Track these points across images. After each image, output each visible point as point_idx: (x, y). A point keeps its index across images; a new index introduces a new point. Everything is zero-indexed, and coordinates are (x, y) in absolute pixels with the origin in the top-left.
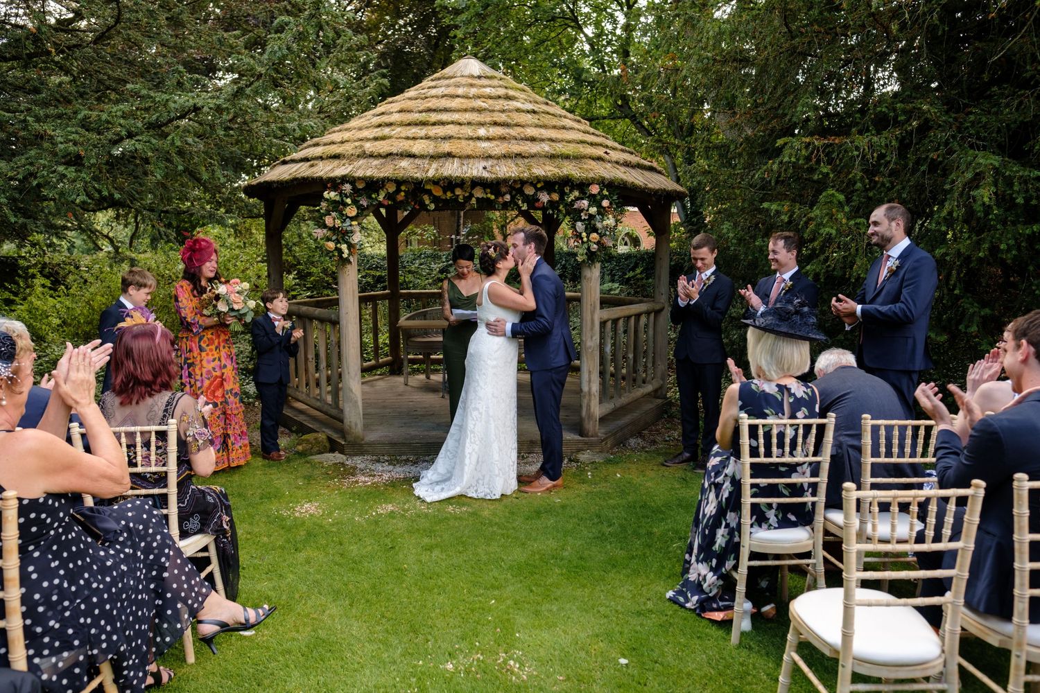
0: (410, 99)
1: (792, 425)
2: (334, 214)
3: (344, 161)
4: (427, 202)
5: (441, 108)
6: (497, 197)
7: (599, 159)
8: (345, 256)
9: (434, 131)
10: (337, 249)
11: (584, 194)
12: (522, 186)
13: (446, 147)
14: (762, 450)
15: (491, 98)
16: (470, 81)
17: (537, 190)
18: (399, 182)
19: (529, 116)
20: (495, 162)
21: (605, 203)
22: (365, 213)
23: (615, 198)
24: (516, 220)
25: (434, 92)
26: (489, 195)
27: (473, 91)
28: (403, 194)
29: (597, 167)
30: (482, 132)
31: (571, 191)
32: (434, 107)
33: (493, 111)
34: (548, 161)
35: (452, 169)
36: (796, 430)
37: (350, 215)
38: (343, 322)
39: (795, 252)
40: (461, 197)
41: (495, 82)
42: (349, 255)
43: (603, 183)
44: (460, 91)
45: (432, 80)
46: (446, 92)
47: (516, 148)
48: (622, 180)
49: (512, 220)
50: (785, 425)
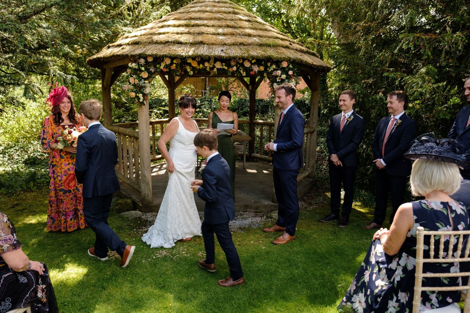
0: (180, 13)
1: (455, 235)
2: (134, 76)
3: (141, 46)
4: (189, 70)
5: (197, 17)
6: (229, 68)
7: (287, 47)
8: (141, 100)
9: (193, 30)
10: (136, 96)
11: (279, 67)
12: (243, 62)
13: (200, 38)
14: (432, 253)
15: (225, 13)
16: (214, 4)
17: (252, 64)
18: (173, 58)
19: (247, 23)
20: (228, 47)
21: (291, 73)
22: (153, 76)
23: (296, 69)
24: (233, 83)
25: (193, 9)
26: (224, 67)
27: (216, 9)
28: (174, 65)
29: (286, 52)
30: (220, 31)
31: (271, 65)
32: (193, 17)
33: (226, 20)
34: (258, 48)
35: (203, 51)
36: (458, 239)
37: (144, 77)
38: (141, 138)
39: (403, 103)
40: (208, 68)
41: (227, 5)
42: (143, 100)
43: (289, 61)
44: (208, 9)
45: (193, 4)
46: (200, 9)
47: (240, 40)
48: (300, 59)
49: (231, 83)
50: (450, 235)
